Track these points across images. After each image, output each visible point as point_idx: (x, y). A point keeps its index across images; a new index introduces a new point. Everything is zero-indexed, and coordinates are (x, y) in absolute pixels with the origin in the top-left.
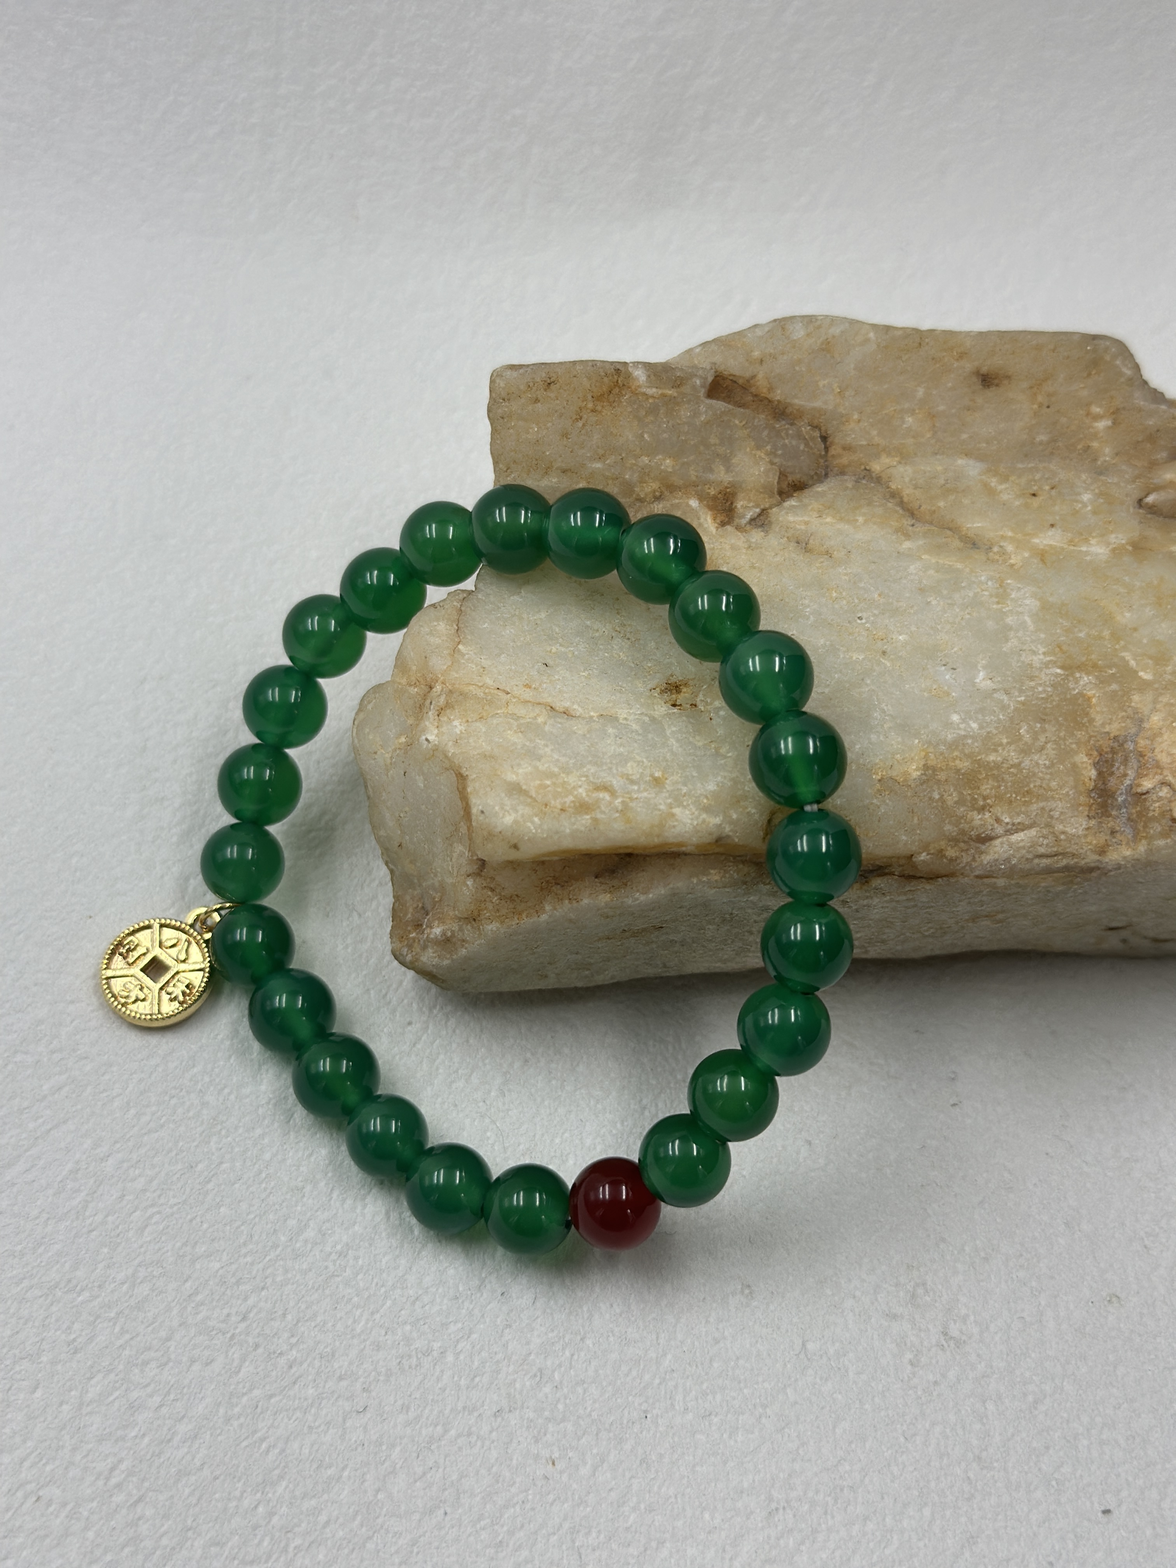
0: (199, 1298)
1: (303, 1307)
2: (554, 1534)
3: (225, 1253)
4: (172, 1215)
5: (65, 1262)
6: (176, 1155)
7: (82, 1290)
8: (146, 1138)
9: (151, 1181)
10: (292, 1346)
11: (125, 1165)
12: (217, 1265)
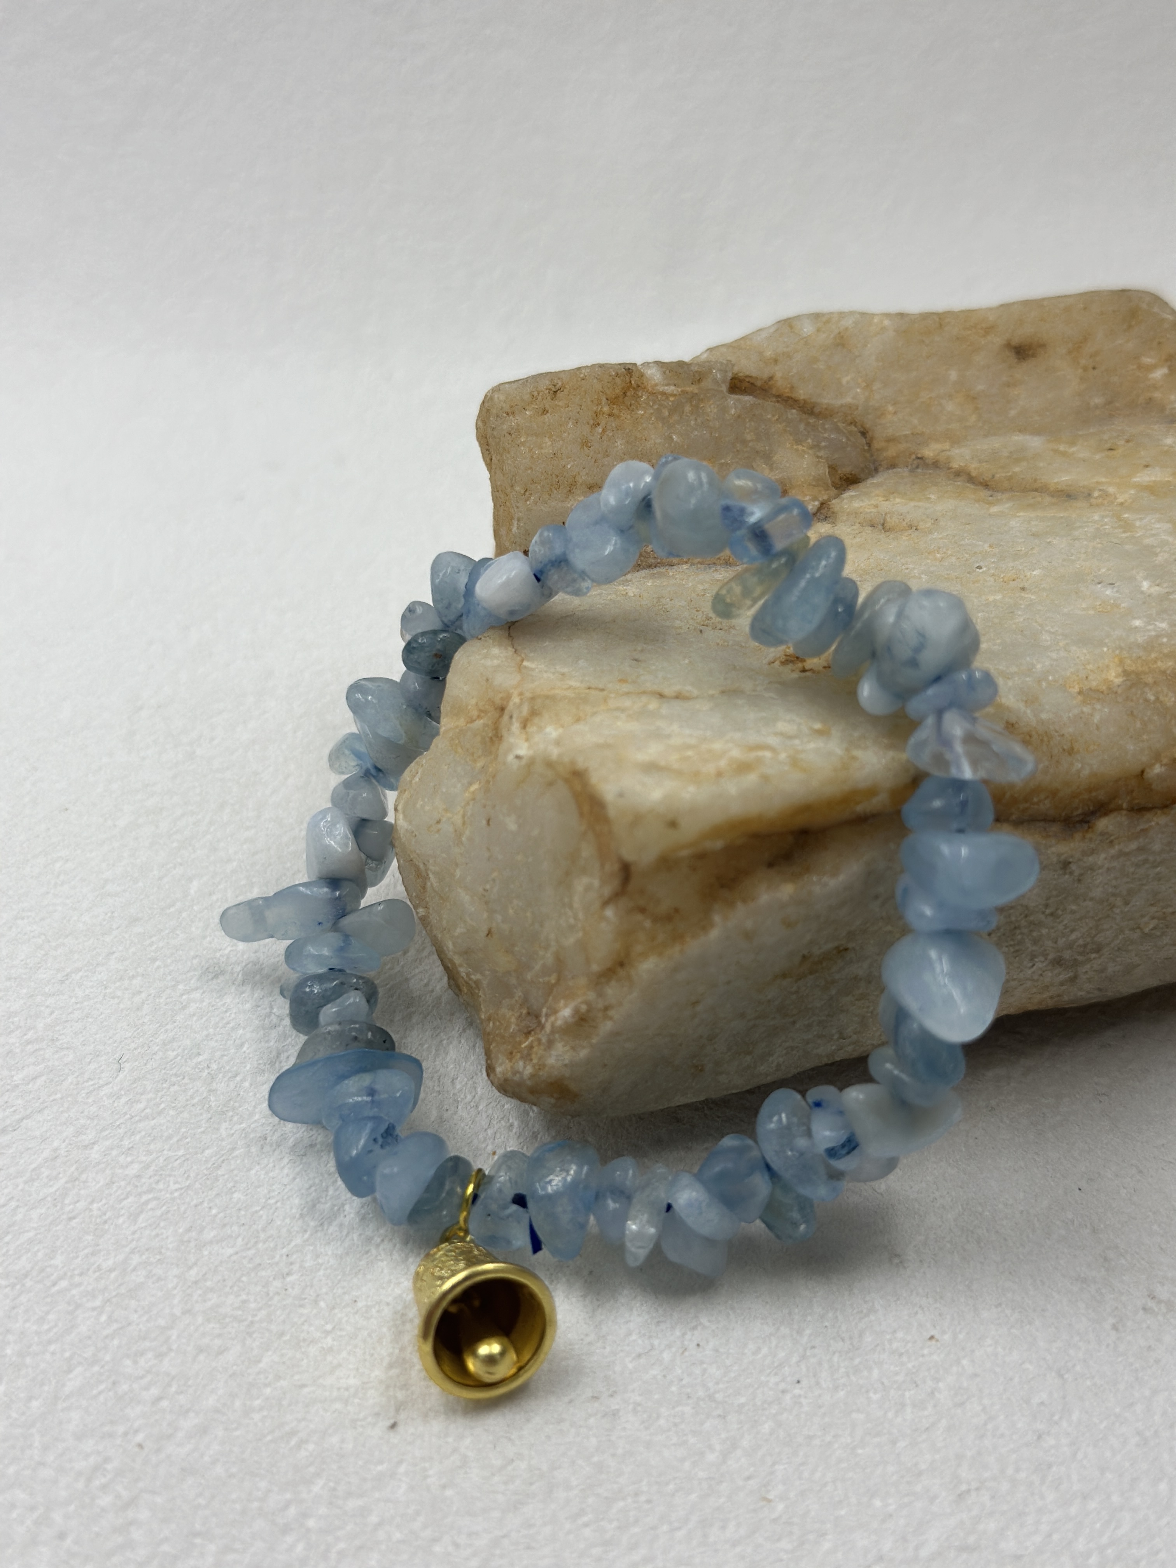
0: (209, 1283)
1: (340, 1291)
2: (679, 1528)
3: (240, 1239)
4: (173, 1199)
5: (38, 1251)
6: (178, 1141)
7: (61, 1278)
8: (141, 1125)
9: (147, 1166)
10: (327, 1333)
11: (114, 1153)
12: (230, 1251)
